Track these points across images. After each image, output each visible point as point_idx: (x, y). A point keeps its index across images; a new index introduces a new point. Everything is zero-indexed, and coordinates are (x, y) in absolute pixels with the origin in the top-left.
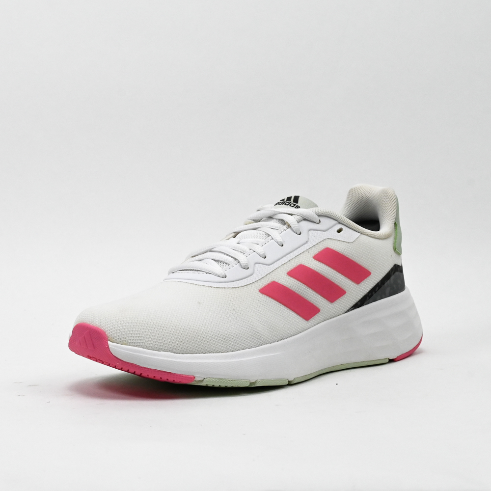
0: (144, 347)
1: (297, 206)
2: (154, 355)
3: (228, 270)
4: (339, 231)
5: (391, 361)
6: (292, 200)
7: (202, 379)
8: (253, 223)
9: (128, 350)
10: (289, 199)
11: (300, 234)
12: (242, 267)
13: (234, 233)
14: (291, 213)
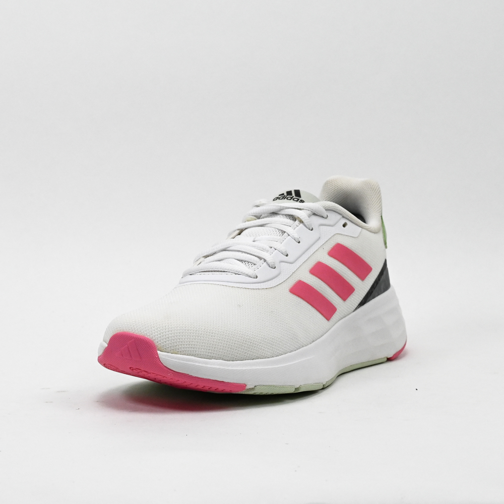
0: (195, 355)
1: (301, 200)
2: (206, 363)
3: (257, 270)
4: (344, 225)
5: (389, 360)
6: (293, 194)
7: (253, 387)
8: (255, 220)
9: (179, 359)
10: (289, 193)
11: (312, 230)
12: (270, 266)
13: (238, 230)
14: (299, 208)
